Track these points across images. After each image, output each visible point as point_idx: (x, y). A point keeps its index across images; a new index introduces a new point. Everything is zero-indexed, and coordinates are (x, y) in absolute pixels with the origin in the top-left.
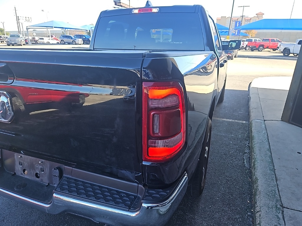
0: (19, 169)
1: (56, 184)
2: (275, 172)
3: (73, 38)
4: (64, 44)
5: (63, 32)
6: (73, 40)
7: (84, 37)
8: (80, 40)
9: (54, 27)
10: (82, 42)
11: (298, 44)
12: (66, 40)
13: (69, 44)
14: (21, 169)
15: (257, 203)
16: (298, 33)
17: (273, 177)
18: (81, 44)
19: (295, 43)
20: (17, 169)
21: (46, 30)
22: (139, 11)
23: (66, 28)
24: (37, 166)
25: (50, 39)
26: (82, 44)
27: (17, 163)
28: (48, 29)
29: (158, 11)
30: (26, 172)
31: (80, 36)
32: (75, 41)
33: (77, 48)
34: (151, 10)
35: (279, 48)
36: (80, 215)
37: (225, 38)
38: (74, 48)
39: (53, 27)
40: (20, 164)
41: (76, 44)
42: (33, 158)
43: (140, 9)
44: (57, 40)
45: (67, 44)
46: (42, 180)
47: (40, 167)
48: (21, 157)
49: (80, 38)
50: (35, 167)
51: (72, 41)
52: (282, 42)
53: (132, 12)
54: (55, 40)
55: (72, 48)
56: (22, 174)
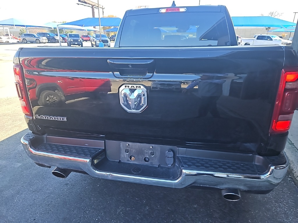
0: (125, 156)
1: (170, 164)
2: (294, 146)
3: (37, 36)
4: (26, 43)
5: (20, 30)
6: (37, 38)
7: (49, 35)
8: (45, 38)
9: (15, 25)
10: (47, 40)
11: (257, 39)
12: (28, 38)
13: (32, 42)
14: (127, 156)
15: (294, 170)
16: (252, 29)
17: (295, 149)
18: (45, 43)
19: (254, 39)
20: (123, 157)
21: (2, 28)
22: (167, 10)
23: (27, 26)
24: (146, 151)
25: (9, 38)
26: (47, 43)
27: (123, 151)
28: (4, 28)
29: (185, 11)
30: (133, 158)
31: (44, 35)
32: (39, 39)
33: (43, 46)
34: (179, 10)
35: (241, 43)
36: (205, 186)
37: (192, 35)
38: (40, 46)
39: (13, 25)
40: (127, 151)
41: (40, 43)
42: (142, 144)
43: (167, 8)
44: (16, 39)
45: (29, 42)
46: (151, 163)
47: (150, 152)
48: (129, 145)
49: (44, 36)
50: (144, 152)
51: (35, 40)
52: (241, 38)
53: (160, 12)
54: (15, 39)
55: (38, 46)
56: (128, 160)
